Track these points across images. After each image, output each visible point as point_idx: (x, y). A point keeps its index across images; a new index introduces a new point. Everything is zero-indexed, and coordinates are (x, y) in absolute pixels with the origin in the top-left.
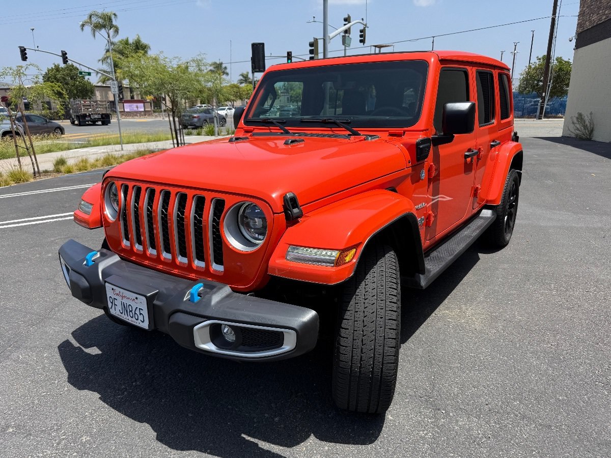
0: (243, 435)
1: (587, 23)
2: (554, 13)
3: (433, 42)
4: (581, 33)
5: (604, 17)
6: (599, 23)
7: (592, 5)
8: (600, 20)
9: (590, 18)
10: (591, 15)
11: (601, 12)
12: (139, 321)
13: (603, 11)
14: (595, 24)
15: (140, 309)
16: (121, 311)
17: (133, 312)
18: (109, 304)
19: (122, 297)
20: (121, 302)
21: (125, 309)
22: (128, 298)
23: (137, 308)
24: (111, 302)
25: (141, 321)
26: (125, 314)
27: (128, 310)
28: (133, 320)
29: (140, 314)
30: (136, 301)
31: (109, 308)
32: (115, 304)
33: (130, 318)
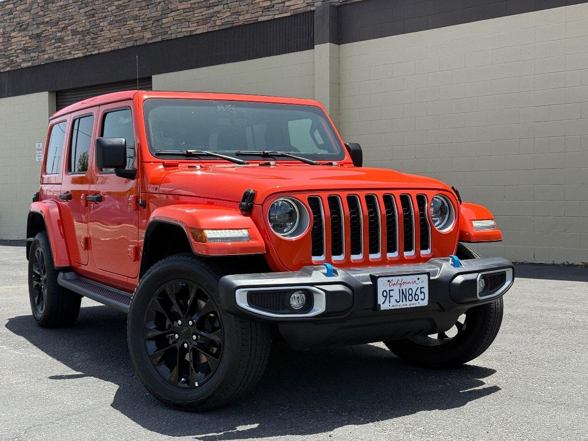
0: (461, 391)
12: (419, 300)
15: (421, 288)
16: (398, 300)
17: (413, 295)
18: (381, 299)
19: (401, 284)
20: (400, 290)
21: (404, 295)
22: (408, 283)
23: (418, 288)
24: (385, 297)
25: (421, 299)
26: (403, 301)
27: (408, 295)
28: (412, 302)
29: (421, 292)
30: (417, 282)
31: (380, 305)
32: (390, 296)
33: (408, 302)
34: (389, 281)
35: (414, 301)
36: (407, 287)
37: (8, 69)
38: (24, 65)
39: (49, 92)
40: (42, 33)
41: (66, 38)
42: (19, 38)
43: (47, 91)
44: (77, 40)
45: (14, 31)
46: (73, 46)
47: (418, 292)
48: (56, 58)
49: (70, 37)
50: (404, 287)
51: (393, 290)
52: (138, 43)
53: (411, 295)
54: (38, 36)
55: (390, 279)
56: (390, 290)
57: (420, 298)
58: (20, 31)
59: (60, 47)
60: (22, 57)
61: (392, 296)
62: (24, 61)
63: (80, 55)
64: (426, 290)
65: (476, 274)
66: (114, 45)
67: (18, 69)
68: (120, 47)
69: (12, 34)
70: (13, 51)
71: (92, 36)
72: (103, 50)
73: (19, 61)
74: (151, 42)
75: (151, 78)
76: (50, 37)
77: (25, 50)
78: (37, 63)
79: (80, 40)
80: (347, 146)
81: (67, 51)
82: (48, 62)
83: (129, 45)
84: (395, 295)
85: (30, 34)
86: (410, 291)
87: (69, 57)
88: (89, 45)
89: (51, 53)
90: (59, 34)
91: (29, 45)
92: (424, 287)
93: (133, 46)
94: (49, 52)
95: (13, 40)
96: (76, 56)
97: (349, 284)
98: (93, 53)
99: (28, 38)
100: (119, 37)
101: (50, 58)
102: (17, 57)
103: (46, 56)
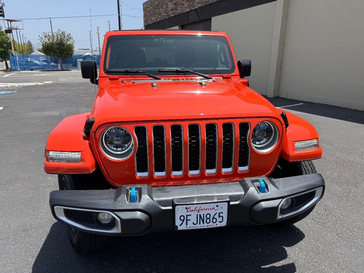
0: (263, 267)
1: (149, 21)
2: (119, 13)
3: (51, 22)
4: (147, 25)
5: (159, 19)
6: (156, 21)
7: (150, 12)
8: (156, 20)
9: (151, 18)
10: (151, 17)
11: (156, 16)
12: (217, 222)
13: (158, 15)
14: (154, 22)
15: (219, 213)
16: (195, 223)
17: (211, 218)
18: (178, 222)
19: (199, 210)
20: (197, 215)
21: (201, 219)
22: (206, 209)
23: (216, 213)
24: (182, 220)
25: (220, 222)
26: (200, 224)
27: (205, 219)
28: (209, 224)
29: (219, 217)
30: (216, 208)
31: (177, 227)
32: (187, 220)
33: (206, 224)
34: (186, 208)
35: (211, 223)
36: (205, 213)
37: (167, 17)
38: (172, 16)
39: (179, 26)
40: (177, 2)
41: (184, 4)
42: (170, 5)
43: (178, 25)
44: (187, 4)
45: (169, 2)
46: (186, 7)
47: (217, 216)
48: (181, 12)
49: (185, 3)
50: (201, 213)
51: (191, 215)
52: (207, 4)
53: (209, 218)
54: (176, 3)
55: (188, 206)
56: (187, 216)
57: (218, 221)
58: (171, 2)
59: (182, 7)
60: (171, 12)
61: (190, 220)
62: (172, 14)
63: (188, 10)
64: (225, 215)
65: (280, 200)
66: (200, 5)
67: (170, 18)
68: (201, 6)
69: (169, 4)
70: (169, 11)
71: (193, 2)
72: (196, 8)
73: (170, 14)
74: (212, 2)
75: (211, 18)
76: (180, 3)
77: (172, 10)
78: (175, 14)
79: (188, 4)
80: (239, 63)
81: (185, 9)
82: (179, 14)
83: (204, 4)
84: (193, 218)
85: (174, 3)
86: (208, 216)
87: (185, 12)
88: (191, 6)
89: (180, 11)
90: (182, 2)
91: (173, 7)
92: (222, 213)
93: (206, 5)
94: (179, 10)
95: (169, 6)
96: (187, 11)
97: (147, 211)
98: (193, 9)
99: (173, 5)
100: (201, 2)
101: (179, 12)
102: (170, 12)
103: (178, 12)
